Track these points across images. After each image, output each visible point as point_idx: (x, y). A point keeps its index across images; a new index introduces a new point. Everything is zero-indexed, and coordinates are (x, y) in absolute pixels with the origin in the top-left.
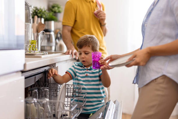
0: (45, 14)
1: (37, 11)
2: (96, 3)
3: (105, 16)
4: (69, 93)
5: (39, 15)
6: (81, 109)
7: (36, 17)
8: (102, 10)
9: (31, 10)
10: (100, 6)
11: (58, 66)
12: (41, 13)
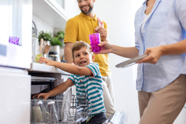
0: (51, 37)
1: (43, 35)
2: (98, 21)
3: (106, 33)
4: (74, 104)
5: (45, 38)
6: (86, 116)
7: (42, 40)
8: (103, 27)
9: (38, 34)
10: (102, 24)
11: (63, 79)
12: (47, 36)
